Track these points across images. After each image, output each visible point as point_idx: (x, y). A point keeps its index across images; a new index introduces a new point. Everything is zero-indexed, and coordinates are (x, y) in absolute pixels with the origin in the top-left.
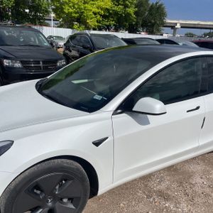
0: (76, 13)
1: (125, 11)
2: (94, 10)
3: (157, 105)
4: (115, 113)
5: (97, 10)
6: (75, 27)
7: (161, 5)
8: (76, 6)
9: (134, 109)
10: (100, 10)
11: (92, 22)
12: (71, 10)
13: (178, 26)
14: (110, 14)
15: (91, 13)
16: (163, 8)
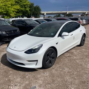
0: (5, 12)
1: (25, 9)
2: (12, 10)
3: (67, 34)
4: (58, 37)
5: (14, 10)
6: (5, 17)
7: (38, 7)
8: (5, 9)
9: (62, 35)
10: (15, 10)
11: (12, 15)
12: (2, 11)
13: (45, 14)
14: (20, 11)
15: (12, 11)
16: (39, 8)
